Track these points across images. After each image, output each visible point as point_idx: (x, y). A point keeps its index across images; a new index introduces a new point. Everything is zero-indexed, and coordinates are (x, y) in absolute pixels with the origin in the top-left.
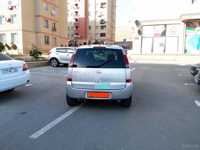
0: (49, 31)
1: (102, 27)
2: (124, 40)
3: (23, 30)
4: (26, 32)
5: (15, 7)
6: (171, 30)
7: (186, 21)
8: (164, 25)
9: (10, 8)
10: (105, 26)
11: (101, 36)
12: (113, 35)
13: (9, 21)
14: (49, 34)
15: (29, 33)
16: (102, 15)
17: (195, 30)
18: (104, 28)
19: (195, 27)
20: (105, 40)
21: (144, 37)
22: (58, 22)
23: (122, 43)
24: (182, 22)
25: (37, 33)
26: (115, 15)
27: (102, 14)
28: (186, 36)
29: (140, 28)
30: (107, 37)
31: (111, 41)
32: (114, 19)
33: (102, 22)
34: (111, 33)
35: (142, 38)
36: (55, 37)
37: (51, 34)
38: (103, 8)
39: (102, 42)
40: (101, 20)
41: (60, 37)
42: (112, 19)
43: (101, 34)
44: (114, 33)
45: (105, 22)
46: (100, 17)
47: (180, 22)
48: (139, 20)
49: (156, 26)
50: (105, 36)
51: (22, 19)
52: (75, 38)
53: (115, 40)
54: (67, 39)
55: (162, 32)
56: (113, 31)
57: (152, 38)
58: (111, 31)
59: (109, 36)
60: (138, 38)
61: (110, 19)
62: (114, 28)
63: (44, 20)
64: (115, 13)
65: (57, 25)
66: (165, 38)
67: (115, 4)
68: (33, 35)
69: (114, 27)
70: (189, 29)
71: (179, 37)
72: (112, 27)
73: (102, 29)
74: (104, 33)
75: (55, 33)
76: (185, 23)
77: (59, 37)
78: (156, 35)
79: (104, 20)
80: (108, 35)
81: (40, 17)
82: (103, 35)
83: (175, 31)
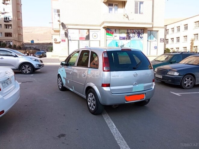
1: (7, 26)
2: (31, 41)
6: (94, 35)
7: (106, 27)
8: (87, 30)
10: (11, 25)
11: (5, 36)
12: (20, 35)
16: (5, 13)
17: (113, 36)
18: (9, 27)
19: (113, 33)
20: (12, 41)
21: (70, 40)
23: (30, 44)
24: (103, 28)
26: (21, 14)
27: (5, 11)
28: (107, 40)
29: (66, 31)
30: (14, 37)
31: (19, 42)
32: (20, 18)
33: (6, 20)
34: (18, 33)
35: (68, 40)
38: (6, 4)
39: (8, 43)
40: (5, 18)
42: (17, 18)
43: (5, 33)
44: (21, 34)
45: (11, 21)
46: (3, 14)
47: (101, 28)
48: (64, 23)
49: (80, 30)
50: (11, 36)
53: (24, 41)
55: (86, 36)
56: (20, 30)
57: (78, 41)
58: (18, 31)
59: (16, 37)
60: (65, 41)
61: (15, 18)
62: (21, 28)
64: (20, 12)
66: (89, 41)
67: (21, 2)
69: (21, 26)
70: (108, 35)
71: (101, 41)
72: (18, 27)
73: (7, 28)
74: (9, 33)
76: (105, 29)
78: (81, 38)
79: (9, 18)
80: (15, 35)
82: (8, 35)
83: (97, 36)
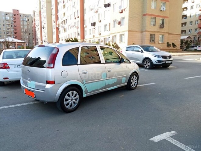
0: (156, 29)
3: (129, 31)
4: (132, 33)
5: (124, 10)
9: (121, 11)
13: (119, 23)
14: (155, 32)
15: (134, 33)
22: (167, 17)
25: (142, 32)
36: (163, 34)
37: (158, 32)
41: (169, 34)
51: (129, 21)
52: (198, 33)
54: (179, 36)
63: (151, 18)
65: (166, 21)
68: (138, 35)
75: (162, 30)
77: (167, 34)
81: (147, 16)
